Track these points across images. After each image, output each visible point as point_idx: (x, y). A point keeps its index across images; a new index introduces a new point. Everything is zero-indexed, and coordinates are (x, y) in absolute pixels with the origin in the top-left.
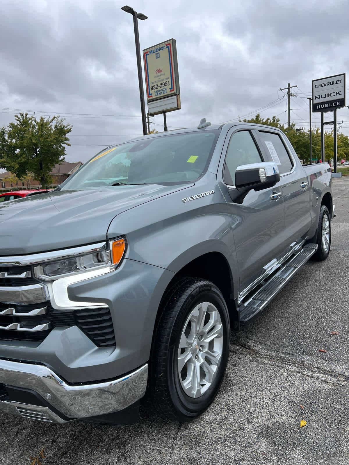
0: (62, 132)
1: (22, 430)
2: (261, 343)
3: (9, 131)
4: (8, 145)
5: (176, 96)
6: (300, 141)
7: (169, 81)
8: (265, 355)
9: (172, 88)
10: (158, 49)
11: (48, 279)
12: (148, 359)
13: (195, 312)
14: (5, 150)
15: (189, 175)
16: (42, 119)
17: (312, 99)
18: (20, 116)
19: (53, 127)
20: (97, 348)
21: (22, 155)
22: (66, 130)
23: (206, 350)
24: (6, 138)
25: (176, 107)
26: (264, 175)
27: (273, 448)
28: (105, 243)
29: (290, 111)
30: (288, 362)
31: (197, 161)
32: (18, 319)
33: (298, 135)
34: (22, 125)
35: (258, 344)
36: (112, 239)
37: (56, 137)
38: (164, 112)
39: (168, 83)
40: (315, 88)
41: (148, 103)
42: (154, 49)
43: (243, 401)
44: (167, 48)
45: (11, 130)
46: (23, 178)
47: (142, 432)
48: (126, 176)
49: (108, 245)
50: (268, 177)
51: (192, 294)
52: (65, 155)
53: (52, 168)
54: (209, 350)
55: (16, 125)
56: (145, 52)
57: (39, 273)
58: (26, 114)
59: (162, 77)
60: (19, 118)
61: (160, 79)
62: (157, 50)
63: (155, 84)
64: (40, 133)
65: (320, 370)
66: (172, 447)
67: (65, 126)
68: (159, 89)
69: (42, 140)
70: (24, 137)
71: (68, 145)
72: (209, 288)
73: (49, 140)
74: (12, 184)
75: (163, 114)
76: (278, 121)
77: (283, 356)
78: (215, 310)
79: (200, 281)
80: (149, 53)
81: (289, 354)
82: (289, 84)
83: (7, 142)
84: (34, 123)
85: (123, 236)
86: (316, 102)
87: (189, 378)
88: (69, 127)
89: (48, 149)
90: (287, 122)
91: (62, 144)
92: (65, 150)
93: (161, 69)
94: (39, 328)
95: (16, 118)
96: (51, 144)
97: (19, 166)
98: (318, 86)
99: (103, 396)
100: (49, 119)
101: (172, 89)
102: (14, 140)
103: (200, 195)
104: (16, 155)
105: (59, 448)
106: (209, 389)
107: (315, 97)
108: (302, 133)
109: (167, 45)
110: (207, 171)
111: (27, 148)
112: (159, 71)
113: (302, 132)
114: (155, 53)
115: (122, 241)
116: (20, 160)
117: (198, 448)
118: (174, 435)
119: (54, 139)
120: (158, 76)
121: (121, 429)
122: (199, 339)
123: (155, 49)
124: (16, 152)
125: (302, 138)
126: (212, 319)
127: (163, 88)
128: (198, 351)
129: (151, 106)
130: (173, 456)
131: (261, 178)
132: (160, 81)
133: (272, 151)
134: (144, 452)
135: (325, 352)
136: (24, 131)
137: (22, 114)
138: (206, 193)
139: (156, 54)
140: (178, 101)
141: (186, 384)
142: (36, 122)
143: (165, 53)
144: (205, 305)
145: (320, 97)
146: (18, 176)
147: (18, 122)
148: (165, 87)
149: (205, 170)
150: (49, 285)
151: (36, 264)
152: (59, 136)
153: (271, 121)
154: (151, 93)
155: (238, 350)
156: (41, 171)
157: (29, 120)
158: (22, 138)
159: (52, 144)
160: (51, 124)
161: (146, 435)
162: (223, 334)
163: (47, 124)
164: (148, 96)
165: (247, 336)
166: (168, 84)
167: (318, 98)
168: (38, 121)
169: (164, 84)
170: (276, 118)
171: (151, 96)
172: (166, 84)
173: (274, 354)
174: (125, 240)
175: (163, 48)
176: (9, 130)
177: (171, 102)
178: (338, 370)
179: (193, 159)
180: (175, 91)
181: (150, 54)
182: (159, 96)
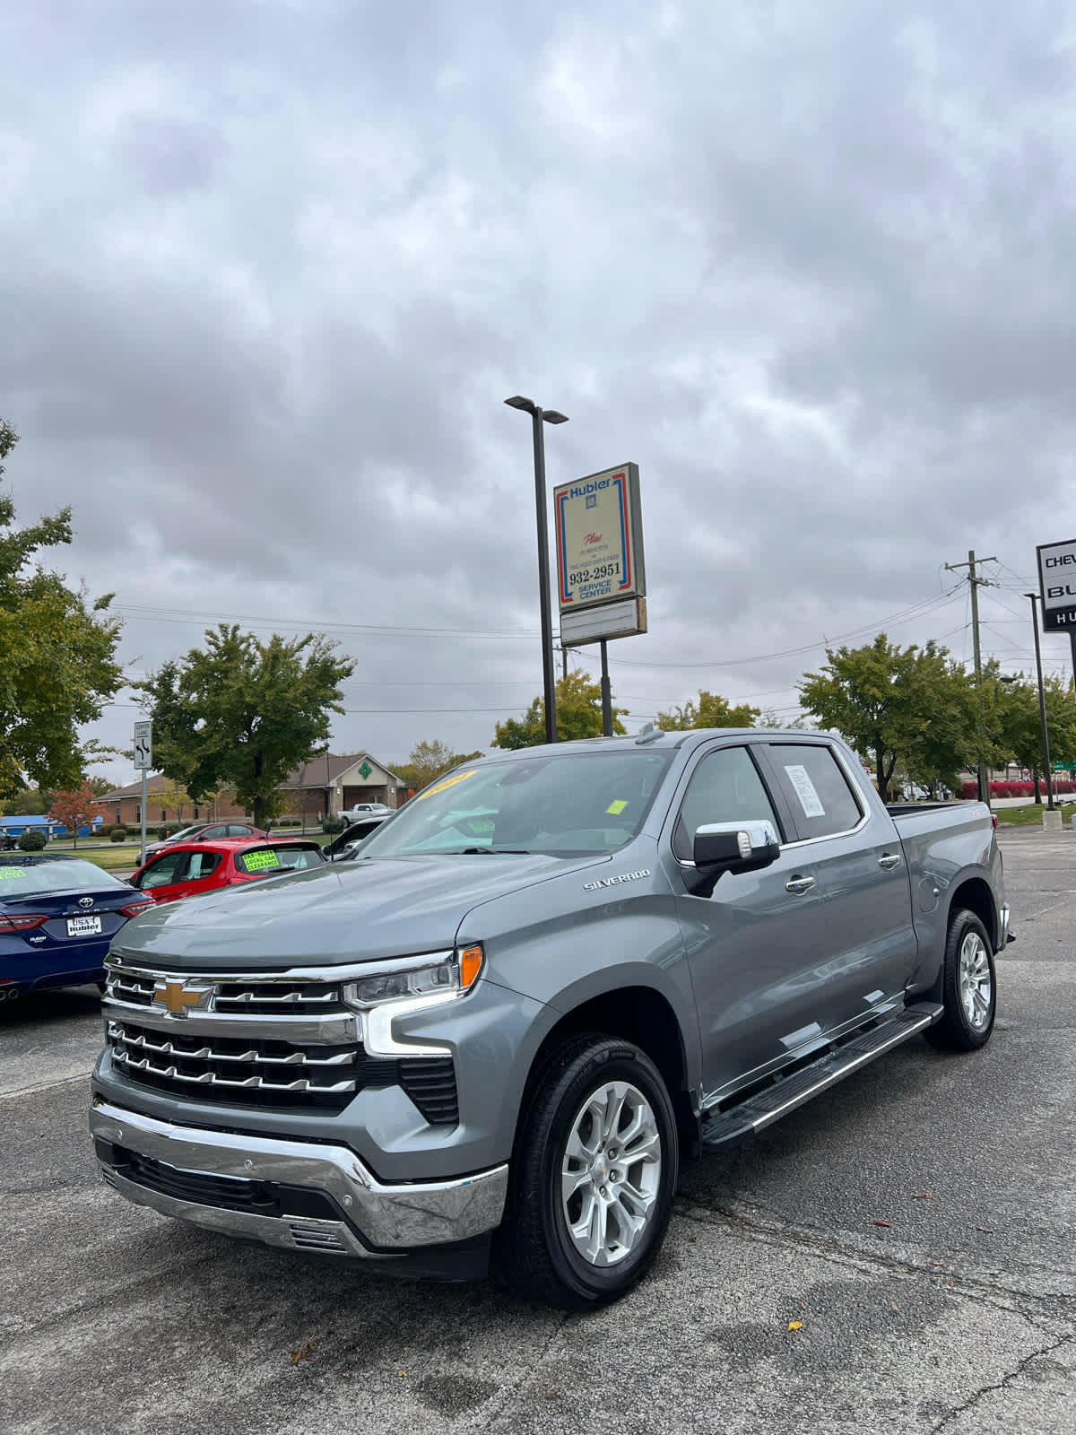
0: (326, 676)
1: (271, 1317)
2: (759, 1207)
3: (184, 672)
4: (175, 707)
5: (634, 601)
6: (1015, 711)
7: (617, 564)
8: (761, 1228)
9: (624, 581)
10: (592, 486)
11: (362, 1006)
12: (509, 1155)
13: (599, 1095)
14: (166, 722)
15: (611, 835)
16: (277, 641)
17: (1038, 597)
18: (217, 632)
19: (303, 665)
20: (427, 1125)
21: (211, 736)
22: (338, 670)
23: (623, 1179)
24: (176, 689)
25: (633, 629)
26: (746, 846)
27: (727, 1354)
28: (452, 952)
29: (980, 625)
30: (806, 1241)
31: (626, 810)
32: (307, 1072)
33: (1010, 696)
34: (220, 655)
35: (752, 1209)
36: (463, 946)
37: (309, 687)
38: (603, 640)
39: (614, 567)
40: (1047, 566)
41: (561, 616)
42: (581, 486)
43: (692, 1293)
44: (615, 483)
45: (192, 667)
46: (207, 798)
47: (492, 1326)
48: (494, 807)
49: (455, 955)
50: (754, 850)
51: (594, 1061)
52: (330, 737)
53: (289, 773)
54: (629, 1182)
55: (204, 655)
56: (558, 492)
57: (350, 995)
58: (236, 628)
59: (601, 554)
60: (216, 638)
61: (595, 559)
62: (590, 489)
63: (582, 570)
64: (267, 677)
65: (864, 1254)
66: (546, 1346)
67: (338, 661)
68: (592, 581)
69: (269, 695)
70: (223, 687)
71: (339, 710)
72: (630, 1055)
73: (290, 695)
74: (164, 813)
75: (599, 643)
76: (944, 653)
77: (798, 1229)
78: (643, 1103)
79: (614, 1039)
80: (569, 495)
81: (810, 1226)
82: (971, 554)
83: (176, 699)
84: (252, 650)
85: (480, 943)
86: (1052, 603)
87: (586, 1220)
88: (347, 664)
89: (284, 721)
90: (973, 656)
91: (322, 708)
92: (330, 725)
93: (598, 535)
94: (342, 1086)
95: (208, 637)
96: (293, 707)
97: (199, 765)
98: (1056, 562)
99: (430, 1224)
100: (294, 640)
101: (625, 583)
102: (195, 695)
103: (620, 878)
104: (196, 735)
105: (341, 1342)
106: (626, 1258)
107: (1049, 590)
108: (1023, 689)
109: (614, 477)
110: (639, 833)
111: (227, 716)
112: (593, 538)
113: (1021, 685)
114: (584, 496)
115: (477, 951)
116: (204, 750)
117: (592, 1350)
118: (552, 1332)
119: (304, 693)
120: (589, 551)
121: (455, 1322)
122: (609, 1156)
123: (585, 485)
124: (196, 727)
125: (1022, 703)
126: (637, 1119)
127: (601, 580)
128: (606, 1178)
129: (568, 624)
130: (546, 1358)
131: (742, 850)
132: (595, 562)
133: (801, 786)
134: (495, 1350)
135: (888, 1226)
136: (225, 673)
137: (223, 628)
138: (633, 875)
139: (587, 498)
140: (641, 612)
141: (579, 1231)
142: (258, 647)
143: (609, 496)
144: (621, 1088)
145: (1064, 590)
146: (193, 793)
147: (212, 648)
148: (607, 577)
149: (637, 831)
150: (363, 1016)
151: (348, 982)
152: (318, 687)
153: (922, 652)
154: (569, 592)
155: (707, 1216)
156: (259, 780)
157: (242, 642)
158: (216, 691)
159: (297, 708)
160: (297, 654)
161: (499, 1331)
162: (659, 1154)
163: (290, 653)
164: (562, 599)
165: (734, 1192)
166: (615, 571)
167: (1059, 594)
168: (266, 645)
169: (604, 569)
170: (939, 645)
171: (571, 600)
172: (610, 571)
173: (780, 1226)
174: (483, 950)
175: (606, 483)
176: (185, 668)
177: (621, 615)
178: (902, 1256)
179: (617, 807)
180: (632, 589)
181: (572, 497)
182: (591, 599)
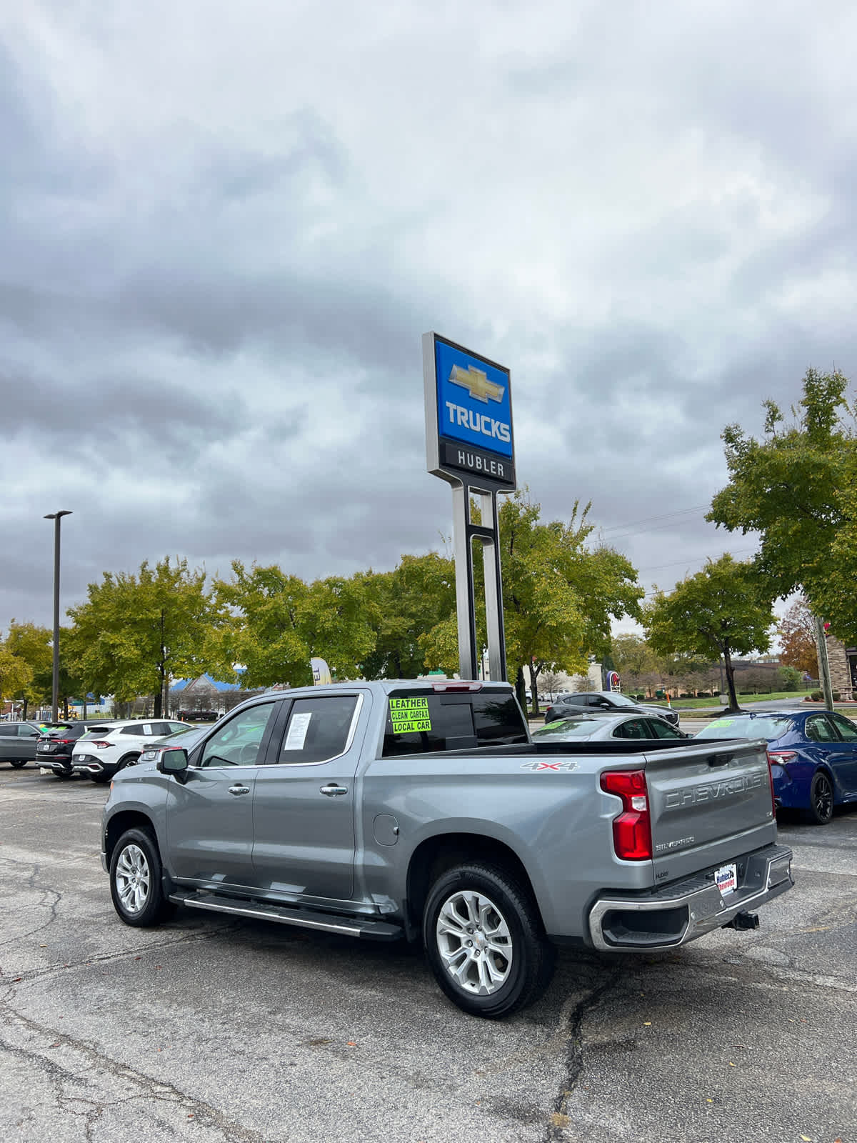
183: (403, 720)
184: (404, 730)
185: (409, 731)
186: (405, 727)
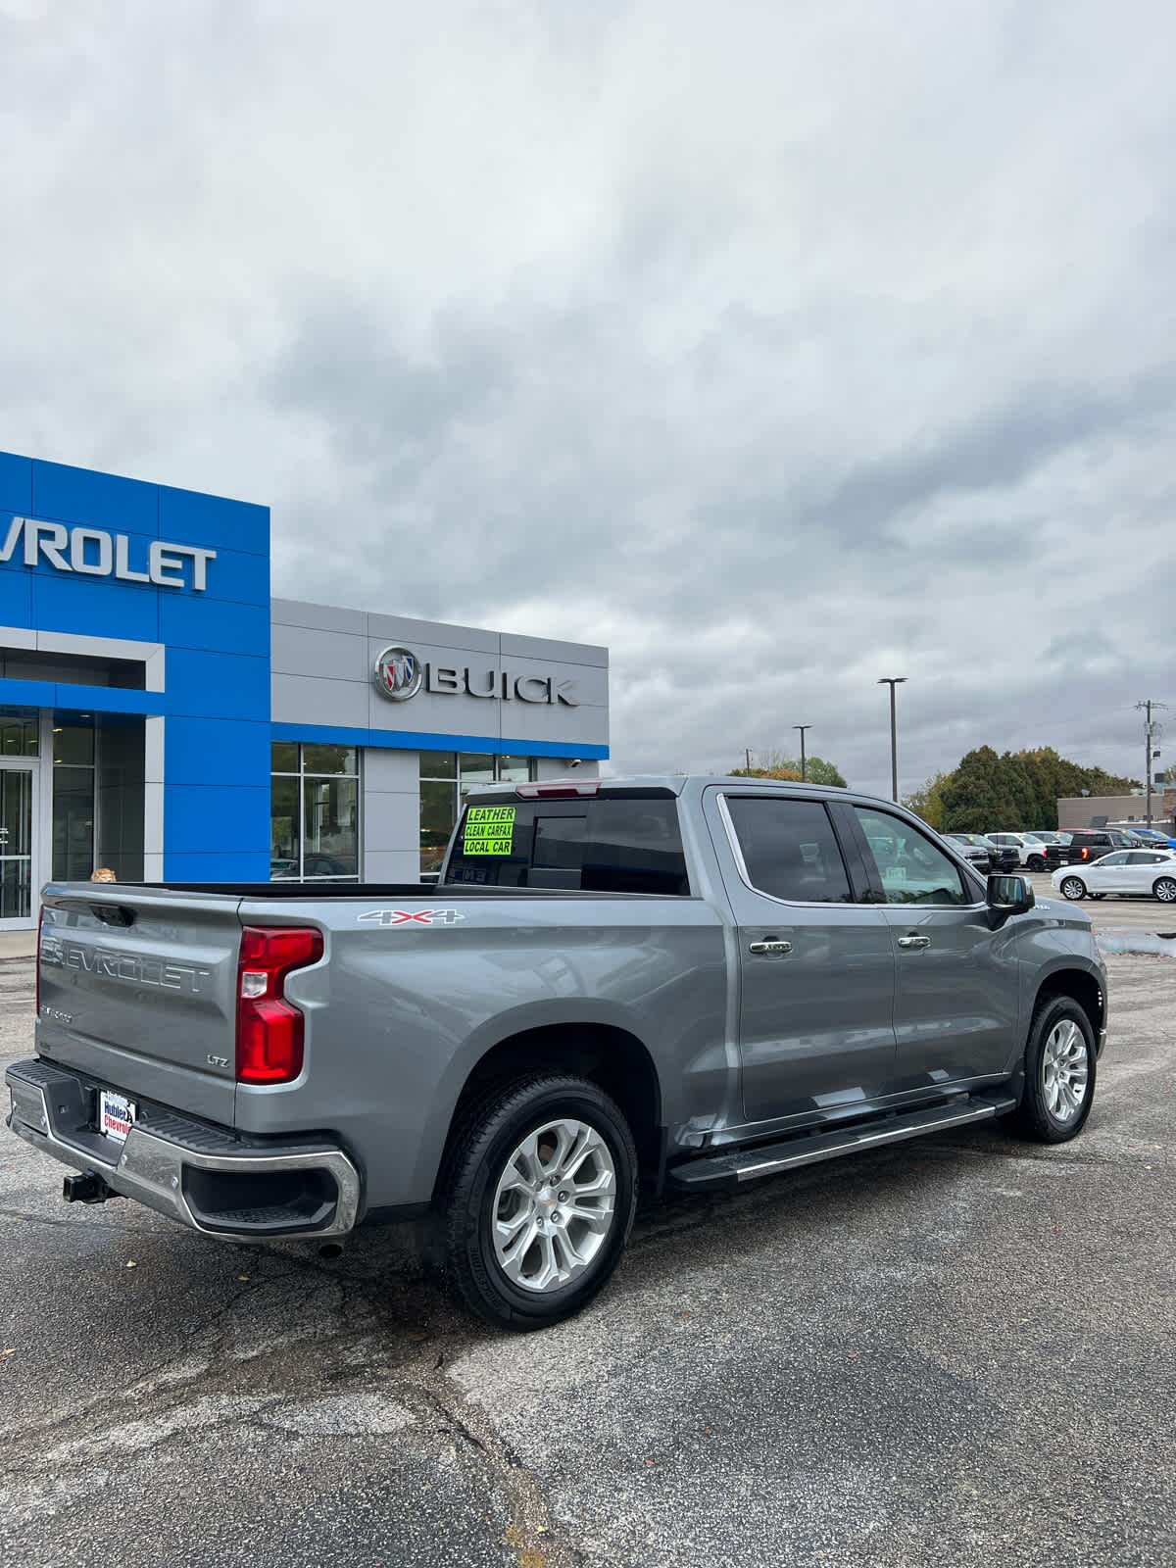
183: (477, 837)
184: (476, 851)
185: (482, 853)
186: (478, 847)
